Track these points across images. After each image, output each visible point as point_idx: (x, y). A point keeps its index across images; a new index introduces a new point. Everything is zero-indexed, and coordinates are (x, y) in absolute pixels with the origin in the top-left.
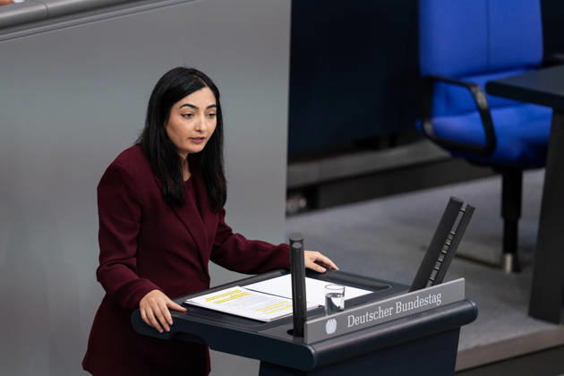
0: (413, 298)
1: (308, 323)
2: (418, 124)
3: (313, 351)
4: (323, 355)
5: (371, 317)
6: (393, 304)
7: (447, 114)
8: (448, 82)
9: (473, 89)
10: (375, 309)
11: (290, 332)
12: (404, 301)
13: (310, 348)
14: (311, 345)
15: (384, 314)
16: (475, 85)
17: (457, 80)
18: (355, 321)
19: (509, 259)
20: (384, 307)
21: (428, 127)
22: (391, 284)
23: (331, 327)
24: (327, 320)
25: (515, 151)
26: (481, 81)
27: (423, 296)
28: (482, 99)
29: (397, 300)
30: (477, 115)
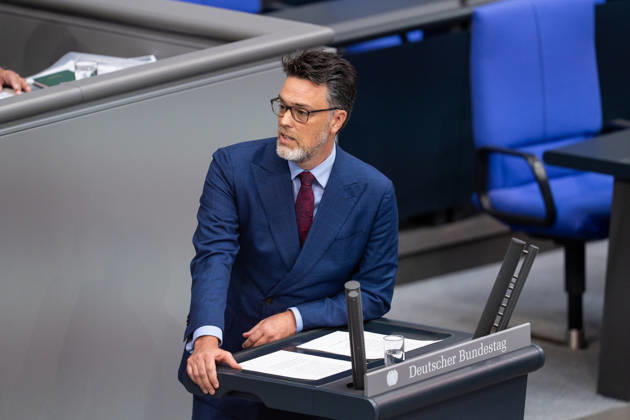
0: (477, 346)
1: (368, 374)
2: (474, 197)
3: (374, 404)
4: (385, 408)
5: (435, 367)
6: (456, 352)
7: (505, 186)
8: (504, 152)
9: (530, 161)
10: (438, 358)
11: (350, 386)
12: (467, 348)
13: (371, 401)
14: (372, 398)
15: (448, 363)
16: (532, 156)
17: (513, 151)
18: (417, 372)
19: (574, 335)
20: (447, 355)
21: (486, 202)
22: (453, 332)
23: (392, 378)
24: (387, 371)
25: (577, 223)
26: (538, 150)
27: (486, 343)
28: (540, 169)
29: (461, 348)
30: (535, 187)
